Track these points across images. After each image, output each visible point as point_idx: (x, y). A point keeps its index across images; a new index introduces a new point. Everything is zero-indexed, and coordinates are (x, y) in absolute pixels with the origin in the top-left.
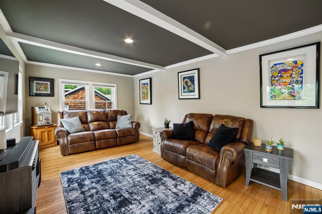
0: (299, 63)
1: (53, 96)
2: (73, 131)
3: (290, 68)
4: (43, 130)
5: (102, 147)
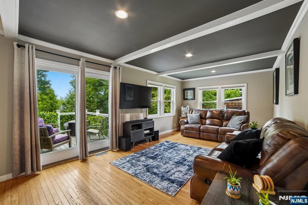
1: (194, 99)
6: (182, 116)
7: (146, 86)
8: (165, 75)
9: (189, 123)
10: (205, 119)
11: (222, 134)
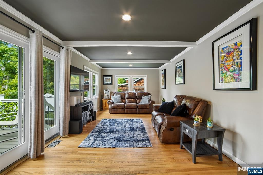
0: (239, 44)
1: (112, 84)
2: (116, 102)
3: (232, 50)
4: (106, 101)
5: (129, 112)
6: (105, 98)
7: (83, 69)
8: (94, 63)
9: (114, 103)
10: (125, 99)
11: (140, 108)
